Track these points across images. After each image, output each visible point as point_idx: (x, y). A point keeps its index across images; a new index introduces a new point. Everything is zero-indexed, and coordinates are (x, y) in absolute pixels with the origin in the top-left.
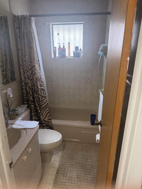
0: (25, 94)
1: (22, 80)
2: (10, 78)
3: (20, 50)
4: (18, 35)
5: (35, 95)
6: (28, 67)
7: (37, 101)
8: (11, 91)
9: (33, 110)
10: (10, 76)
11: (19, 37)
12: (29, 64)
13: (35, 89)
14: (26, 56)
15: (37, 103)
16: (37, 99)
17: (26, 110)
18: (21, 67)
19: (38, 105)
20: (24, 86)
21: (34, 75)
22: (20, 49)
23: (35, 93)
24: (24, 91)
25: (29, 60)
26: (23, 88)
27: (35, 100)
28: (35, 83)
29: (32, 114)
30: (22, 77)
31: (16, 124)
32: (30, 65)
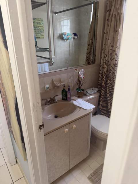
0: (100, 78)
1: (101, 64)
2: (91, 61)
3: (105, 34)
4: (107, 18)
5: (108, 81)
6: (108, 52)
7: (109, 88)
8: (83, 72)
9: (103, 95)
10: (92, 59)
11: (108, 20)
12: (111, 48)
13: (110, 75)
14: (109, 39)
15: (109, 90)
16: (109, 86)
17: (95, 93)
18: (103, 51)
19: (110, 92)
20: (101, 71)
21: (112, 60)
22: (106, 32)
23: (109, 79)
24: (100, 75)
25: (111, 45)
26: (100, 73)
27: (107, 86)
28: (111, 68)
29: (100, 99)
30: (102, 61)
31: (77, 102)
32: (111, 50)
